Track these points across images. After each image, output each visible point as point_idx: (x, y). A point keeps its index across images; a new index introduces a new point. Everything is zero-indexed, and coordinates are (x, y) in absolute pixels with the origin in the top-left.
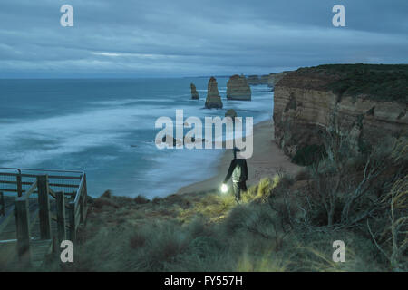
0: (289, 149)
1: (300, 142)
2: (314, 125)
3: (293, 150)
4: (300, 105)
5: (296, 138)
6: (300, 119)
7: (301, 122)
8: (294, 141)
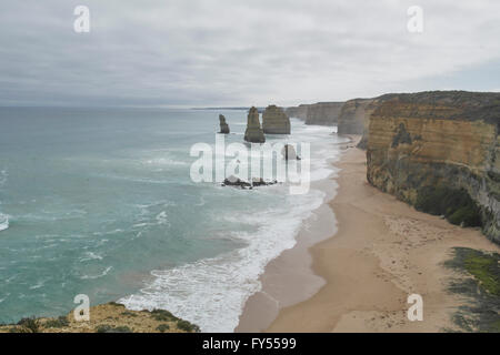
0: (406, 193)
1: (422, 185)
2: (444, 164)
3: (413, 195)
4: (419, 138)
5: (414, 179)
6: (418, 156)
7: (420, 159)
8: (412, 183)
